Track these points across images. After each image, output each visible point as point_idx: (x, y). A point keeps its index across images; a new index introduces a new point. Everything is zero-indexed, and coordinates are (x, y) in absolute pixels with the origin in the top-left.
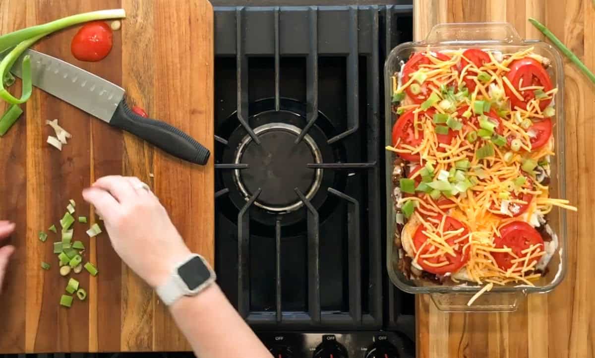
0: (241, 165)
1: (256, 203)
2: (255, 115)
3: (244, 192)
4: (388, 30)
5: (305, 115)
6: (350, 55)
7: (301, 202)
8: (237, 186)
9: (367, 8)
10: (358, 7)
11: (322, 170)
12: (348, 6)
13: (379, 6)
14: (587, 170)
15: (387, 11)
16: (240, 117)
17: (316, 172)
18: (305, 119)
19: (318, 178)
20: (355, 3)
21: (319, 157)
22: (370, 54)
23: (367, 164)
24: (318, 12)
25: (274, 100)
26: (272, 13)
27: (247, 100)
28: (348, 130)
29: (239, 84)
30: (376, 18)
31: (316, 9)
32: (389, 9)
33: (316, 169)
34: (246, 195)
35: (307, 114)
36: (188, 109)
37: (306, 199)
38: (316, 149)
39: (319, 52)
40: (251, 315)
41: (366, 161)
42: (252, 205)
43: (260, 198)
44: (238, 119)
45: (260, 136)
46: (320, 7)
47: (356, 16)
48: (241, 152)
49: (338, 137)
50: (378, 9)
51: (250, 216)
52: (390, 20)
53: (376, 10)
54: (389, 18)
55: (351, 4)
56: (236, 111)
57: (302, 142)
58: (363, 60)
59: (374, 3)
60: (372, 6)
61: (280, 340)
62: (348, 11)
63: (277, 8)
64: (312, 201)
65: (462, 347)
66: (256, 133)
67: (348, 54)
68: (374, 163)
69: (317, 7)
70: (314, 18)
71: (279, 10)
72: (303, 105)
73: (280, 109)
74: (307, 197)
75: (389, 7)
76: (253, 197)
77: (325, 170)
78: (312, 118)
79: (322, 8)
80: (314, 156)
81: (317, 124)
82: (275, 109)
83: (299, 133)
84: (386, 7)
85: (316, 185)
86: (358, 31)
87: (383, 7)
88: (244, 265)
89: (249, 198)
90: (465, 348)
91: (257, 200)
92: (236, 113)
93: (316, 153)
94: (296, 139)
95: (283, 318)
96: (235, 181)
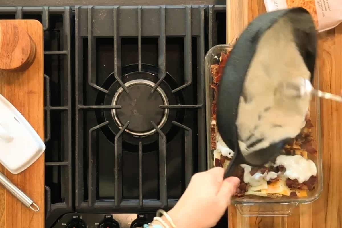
0: (117, 106)
1: (126, 130)
2: (126, 75)
3: (119, 123)
4: (211, 21)
5: (158, 75)
6: (186, 37)
7: (154, 130)
8: (114, 119)
9: (197, 7)
10: (191, 6)
11: (169, 109)
12: (185, 5)
13: (205, 5)
14: (337, 110)
15: (210, 9)
16: (116, 76)
17: (164, 111)
18: (158, 77)
19: (166, 115)
20: (190, 4)
21: (166, 101)
22: (199, 36)
23: (197, 106)
24: (166, 9)
25: (137, 65)
26: (136, 10)
27: (120, 65)
28: (184, 84)
29: (115, 55)
30: (203, 13)
31: (165, 7)
32: (211, 7)
33: (164, 109)
34: (120, 125)
35: (159, 74)
36: (27, 91)
37: (158, 128)
38: (165, 96)
39: (167, 35)
40: (123, 202)
41: (196, 104)
42: (124, 131)
43: (129, 127)
44: (114, 77)
45: (129, 88)
46: (167, 6)
47: (190, 11)
48: (117, 98)
49: (178, 89)
50: (204, 7)
51: (123, 139)
52: (211, 14)
53: (203, 8)
54: (211, 13)
55: (187, 5)
56: (113, 72)
57: (156, 91)
58: (195, 40)
59: (201, 3)
60: (200, 5)
61: (142, 217)
62: (185, 8)
63: (140, 7)
64: (162, 129)
65: (257, 222)
66: (126, 86)
67: (185, 36)
68: (201, 105)
69: (165, 6)
70: (163, 13)
71: (141, 9)
72: (156, 68)
73: (142, 71)
74: (159, 127)
75: (211, 6)
76: (125, 127)
77: (171, 109)
78: (162, 76)
79: (169, 7)
80: (164, 101)
81: (164, 80)
82: (138, 71)
83: (154, 86)
84: (209, 6)
85: (165, 119)
86: (192, 21)
87: (208, 6)
88: (119, 170)
89: (122, 127)
90: (259, 223)
91: (127, 128)
92: (114, 73)
93: (165, 99)
94: (151, 90)
95: (143, 204)
96: (113, 116)
